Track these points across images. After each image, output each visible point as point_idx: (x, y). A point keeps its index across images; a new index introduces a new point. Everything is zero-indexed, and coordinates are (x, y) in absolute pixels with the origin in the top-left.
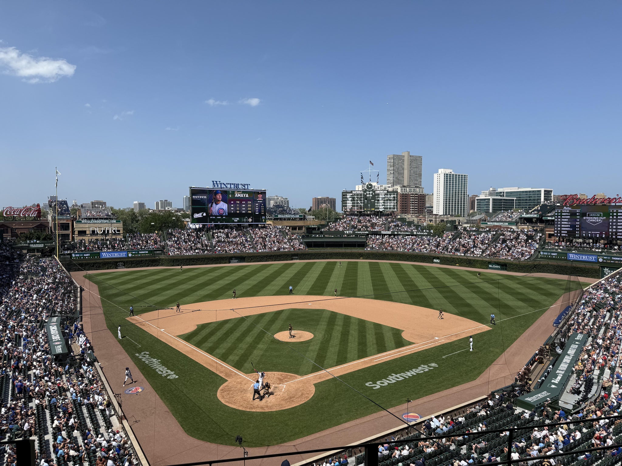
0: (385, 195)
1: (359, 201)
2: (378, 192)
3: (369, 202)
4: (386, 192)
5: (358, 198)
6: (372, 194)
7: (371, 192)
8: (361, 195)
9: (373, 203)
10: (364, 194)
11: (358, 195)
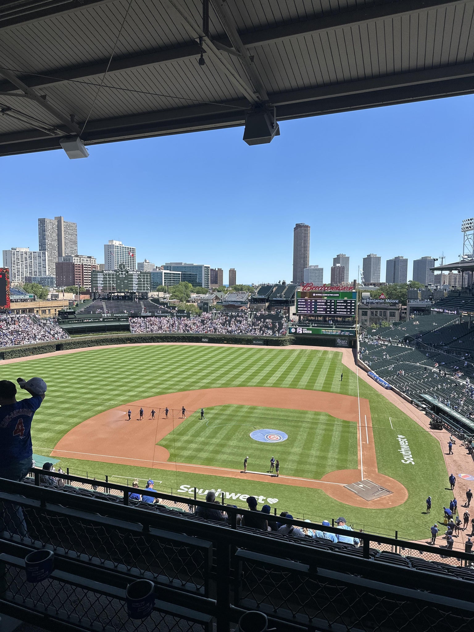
0: (138, 276)
1: (111, 282)
2: (131, 272)
3: (122, 283)
4: (139, 272)
5: (110, 278)
6: (125, 274)
7: (123, 272)
8: (113, 275)
9: (126, 283)
10: (116, 274)
11: (109, 275)
